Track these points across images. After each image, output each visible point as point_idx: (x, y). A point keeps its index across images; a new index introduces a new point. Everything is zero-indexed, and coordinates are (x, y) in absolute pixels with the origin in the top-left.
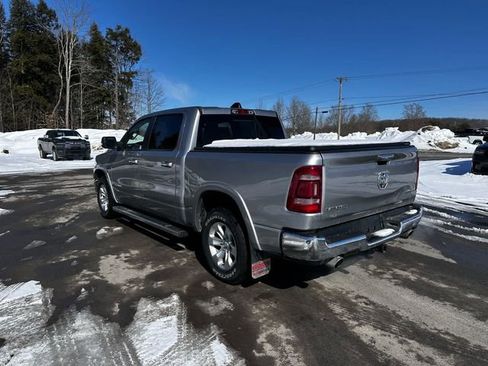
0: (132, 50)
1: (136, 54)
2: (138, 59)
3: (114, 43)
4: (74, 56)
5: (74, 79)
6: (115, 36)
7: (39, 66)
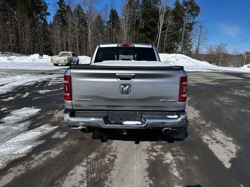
0: (195, 10)
1: (197, 12)
2: (197, 15)
3: (185, 8)
4: (165, 17)
5: (164, 29)
6: (186, 4)
7: (150, 24)
